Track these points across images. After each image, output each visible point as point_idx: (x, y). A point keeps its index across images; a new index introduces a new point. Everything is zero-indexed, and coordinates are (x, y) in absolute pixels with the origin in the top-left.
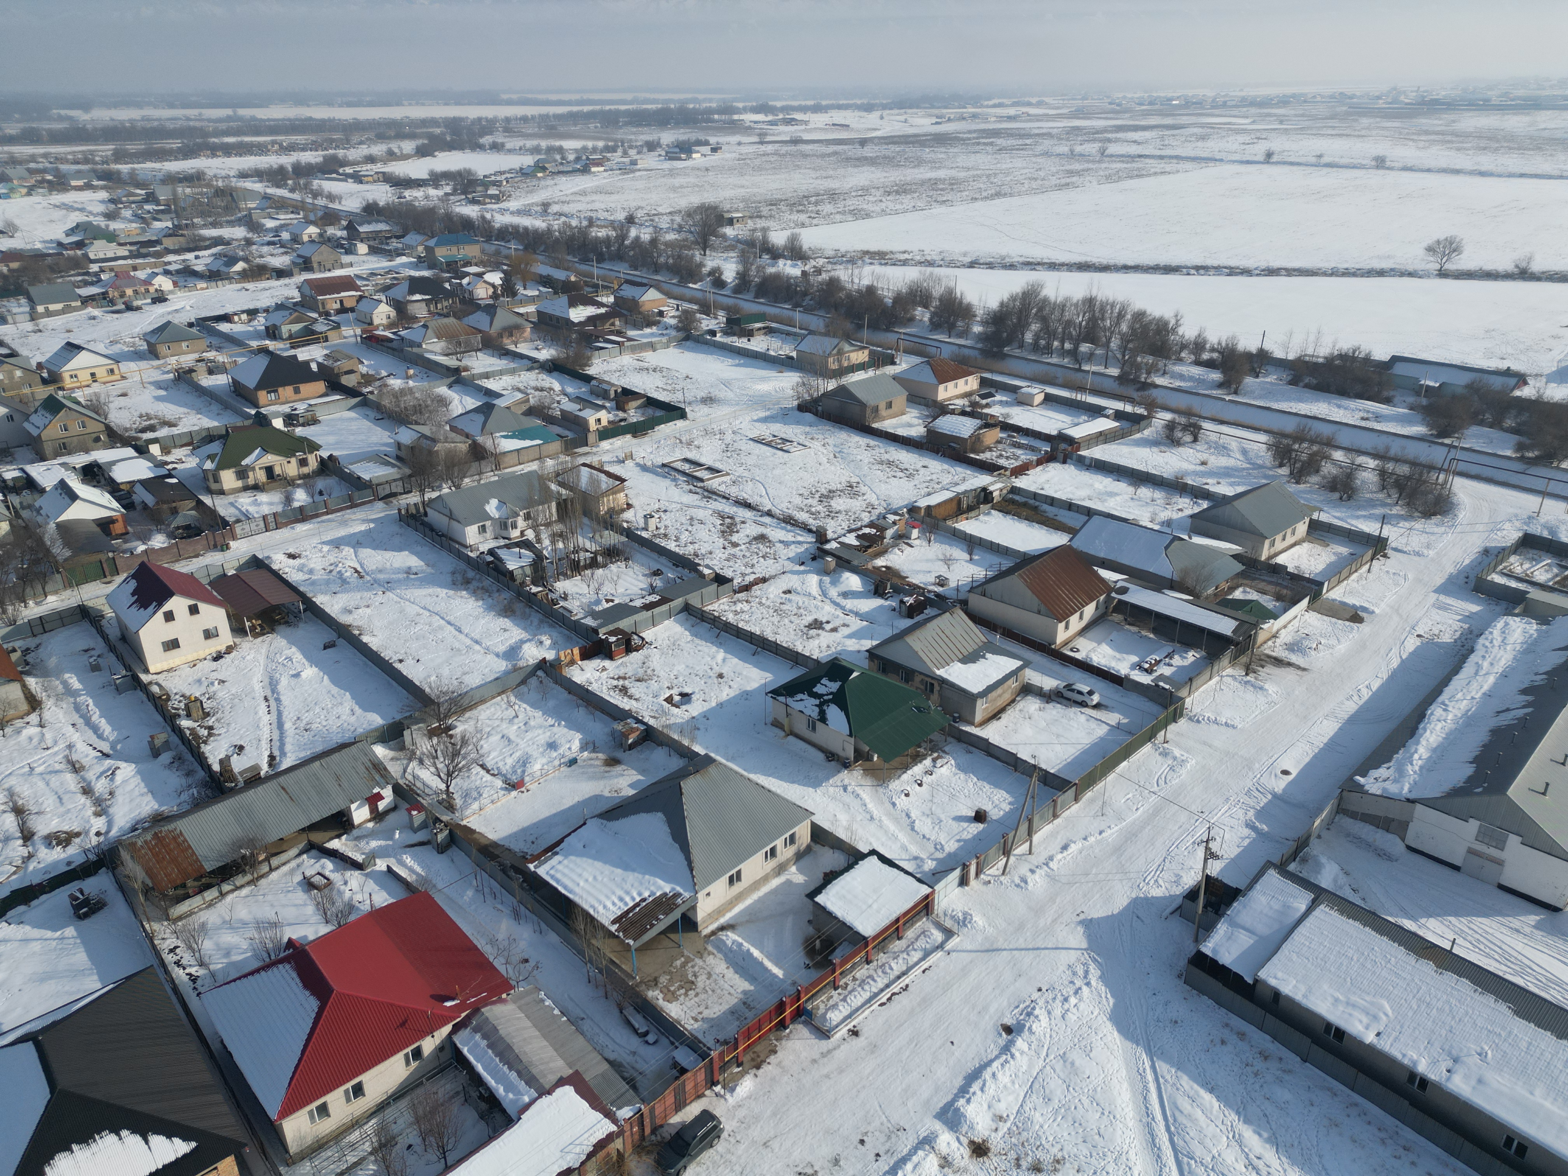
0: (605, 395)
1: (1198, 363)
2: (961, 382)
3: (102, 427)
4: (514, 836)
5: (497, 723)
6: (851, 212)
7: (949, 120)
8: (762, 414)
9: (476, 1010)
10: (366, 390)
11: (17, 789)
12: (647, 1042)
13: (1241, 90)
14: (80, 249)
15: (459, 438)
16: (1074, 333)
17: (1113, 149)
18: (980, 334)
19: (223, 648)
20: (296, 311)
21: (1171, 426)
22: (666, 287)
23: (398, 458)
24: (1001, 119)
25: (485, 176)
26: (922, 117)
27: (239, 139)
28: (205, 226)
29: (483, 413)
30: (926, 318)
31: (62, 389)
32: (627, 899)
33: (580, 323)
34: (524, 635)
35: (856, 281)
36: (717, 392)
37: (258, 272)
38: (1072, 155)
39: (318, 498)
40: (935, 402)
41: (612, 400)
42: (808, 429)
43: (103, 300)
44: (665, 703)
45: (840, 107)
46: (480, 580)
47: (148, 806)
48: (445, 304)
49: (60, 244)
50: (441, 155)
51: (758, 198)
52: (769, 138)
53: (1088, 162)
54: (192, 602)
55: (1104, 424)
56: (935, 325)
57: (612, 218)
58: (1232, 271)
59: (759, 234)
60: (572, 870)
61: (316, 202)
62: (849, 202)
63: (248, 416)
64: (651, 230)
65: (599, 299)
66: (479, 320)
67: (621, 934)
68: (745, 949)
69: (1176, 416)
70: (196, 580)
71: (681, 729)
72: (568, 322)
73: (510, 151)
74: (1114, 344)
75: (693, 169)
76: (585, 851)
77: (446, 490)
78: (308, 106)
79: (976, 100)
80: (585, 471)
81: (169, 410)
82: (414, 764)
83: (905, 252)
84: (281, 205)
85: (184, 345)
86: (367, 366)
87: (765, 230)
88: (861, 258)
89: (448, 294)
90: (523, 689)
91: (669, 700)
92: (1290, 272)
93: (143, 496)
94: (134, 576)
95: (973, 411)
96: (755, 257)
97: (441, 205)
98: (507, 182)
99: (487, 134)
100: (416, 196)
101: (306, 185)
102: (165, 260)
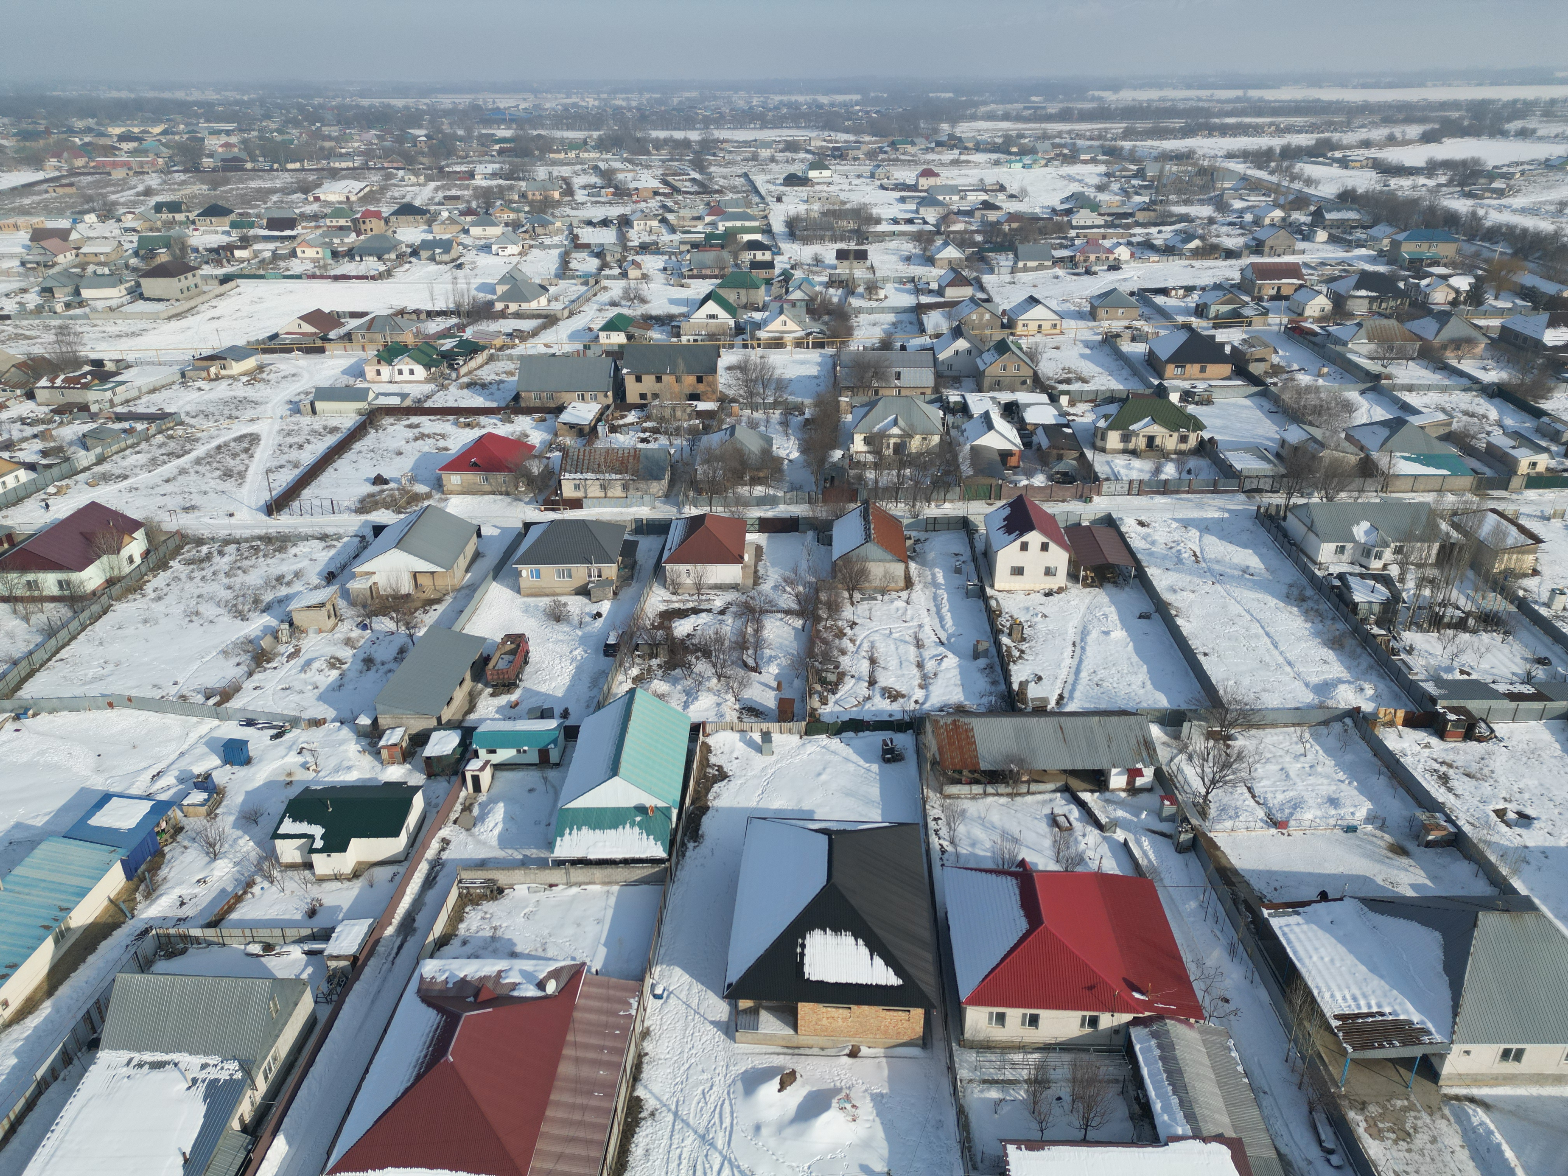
0: (1555, 436)
3: (1031, 373)
4: (1259, 873)
5: (1281, 753)
9: (1160, 1017)
10: (1270, 381)
11: (877, 645)
12: (1328, 1161)
14: (1067, 216)
15: (1352, 448)
19: (1055, 587)
20: (1231, 292)
23: (1278, 455)
25: (1495, 167)
27: (1240, 120)
28: (1177, 203)
29: (1390, 428)
31: (1013, 334)
32: (1362, 1003)
33: (1555, 347)
34: (1345, 675)
37: (1210, 251)
39: (1184, 475)
41: (1563, 444)
43: (1070, 263)
44: (1493, 815)
46: (1317, 602)
47: (956, 696)
48: (1392, 303)
49: (1054, 210)
50: (1449, 142)
54: (1045, 540)
60: (1310, 940)
61: (1292, 185)
63: (1149, 385)
66: (1426, 327)
67: (1341, 1034)
68: (1495, 1141)
70: (1055, 522)
71: (1504, 855)
72: (1538, 345)
73: (1540, 139)
76: (1331, 926)
77: (1315, 500)
78: (1321, 87)
80: (1492, 518)
81: (1087, 368)
82: (1182, 757)
84: (1254, 186)
85: (1120, 311)
86: (1281, 357)
89: (1399, 294)
90: (1323, 730)
91: (1501, 814)
93: (1042, 439)
94: (1010, 505)
97: (1428, 196)
98: (1522, 174)
99: (1518, 118)
100: (1402, 185)
101: (1288, 168)
102: (1132, 231)
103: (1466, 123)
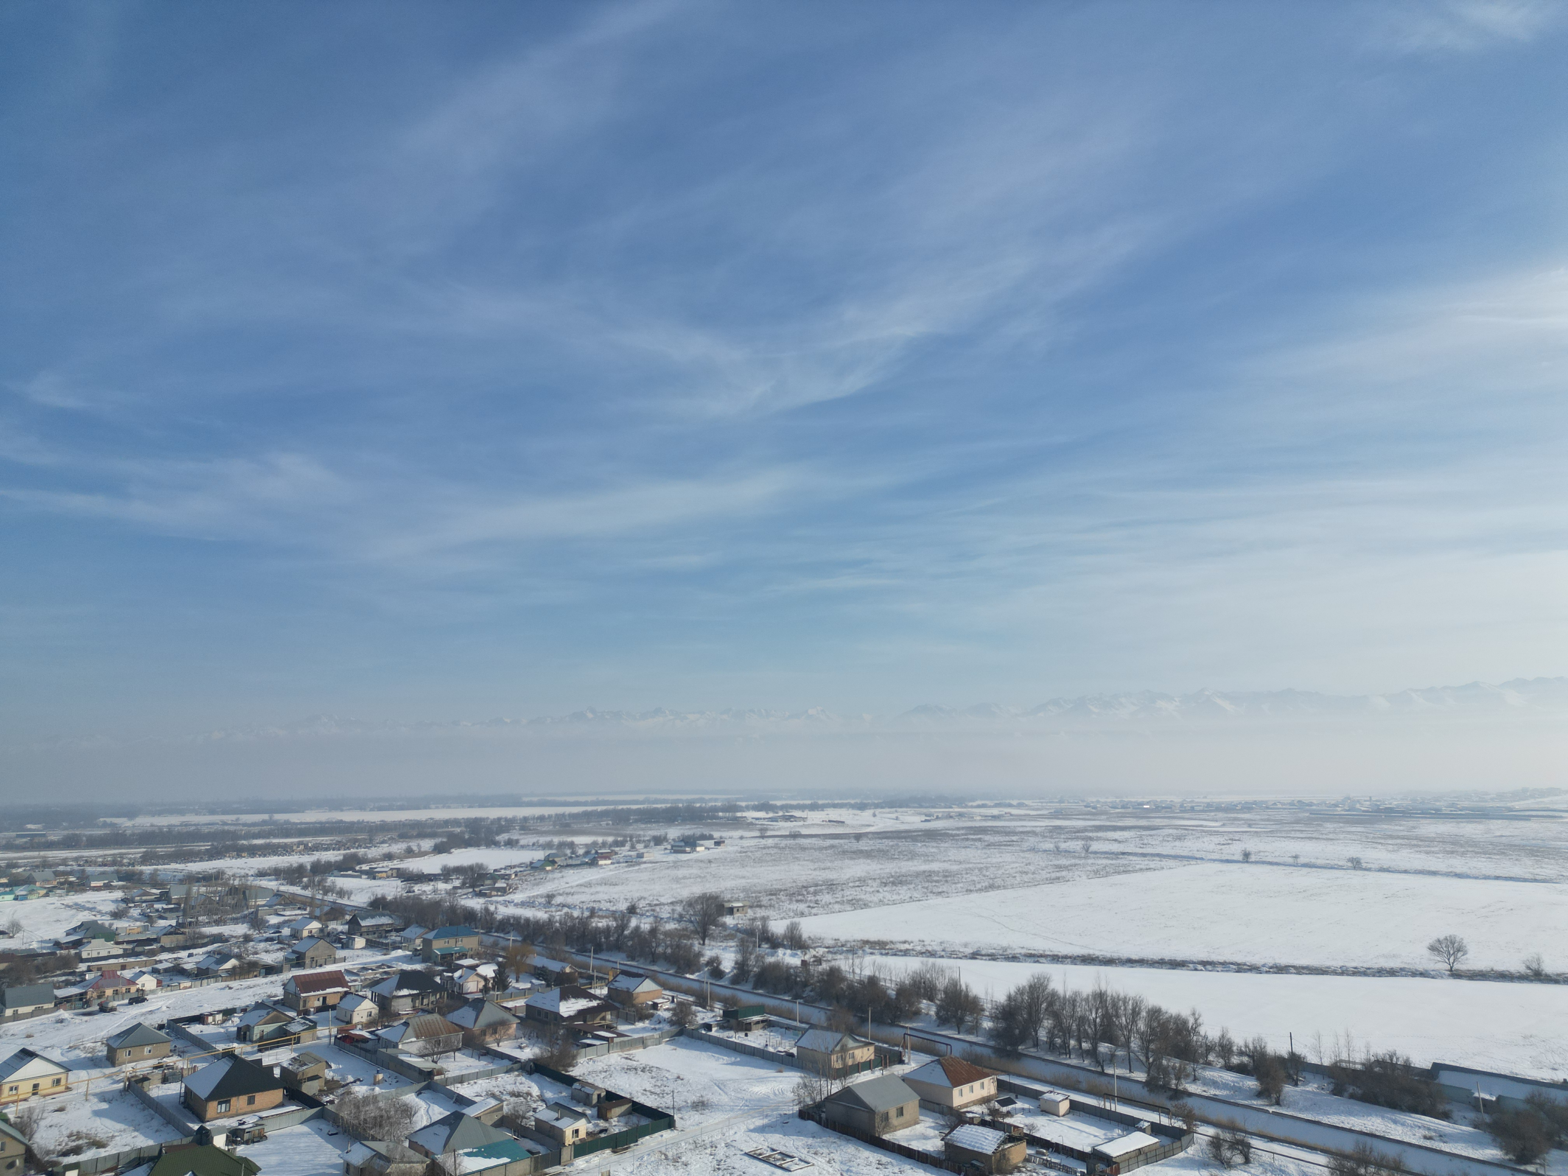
0: (586, 1100)
1: (1229, 1068)
2: (977, 1084)
6: (849, 902)
7: (938, 818)
8: (759, 1122)
10: (325, 1099)
13: (1205, 797)
14: (75, 948)
15: (418, 1156)
16: (1089, 1031)
17: (1095, 846)
18: (991, 1030)
20: (275, 1010)
21: (1216, 1143)
22: (662, 977)
24: (986, 818)
25: (495, 871)
26: (913, 815)
27: (268, 841)
28: (209, 924)
29: (450, 1125)
30: (933, 1011)
33: (570, 1017)
35: (858, 971)
36: (710, 1096)
37: (248, 969)
38: (1058, 851)
40: (951, 1108)
41: (594, 1106)
42: (810, 1141)
43: (82, 1000)
45: (835, 806)
48: (432, 998)
49: (57, 944)
50: (456, 852)
51: (759, 888)
52: (769, 833)
53: (1074, 857)
55: (1142, 1140)
56: (943, 1020)
57: (614, 909)
58: (1240, 968)
59: (759, 923)
61: (326, 898)
62: (847, 892)
63: (188, 1132)
64: (651, 919)
65: (592, 991)
66: (464, 1016)
69: (1219, 1131)
72: (557, 1016)
73: (523, 847)
74: (1135, 1044)
75: (697, 861)
78: (342, 810)
79: (961, 801)
83: (905, 942)
84: (290, 901)
85: (147, 1049)
86: (334, 1071)
87: (764, 919)
88: (861, 948)
89: (437, 988)
92: (1300, 970)
95: (993, 1121)
96: (754, 946)
97: (448, 898)
98: (516, 875)
99: (504, 832)
100: (424, 890)
101: (320, 882)
102: (157, 958)
103: (467, 837)
